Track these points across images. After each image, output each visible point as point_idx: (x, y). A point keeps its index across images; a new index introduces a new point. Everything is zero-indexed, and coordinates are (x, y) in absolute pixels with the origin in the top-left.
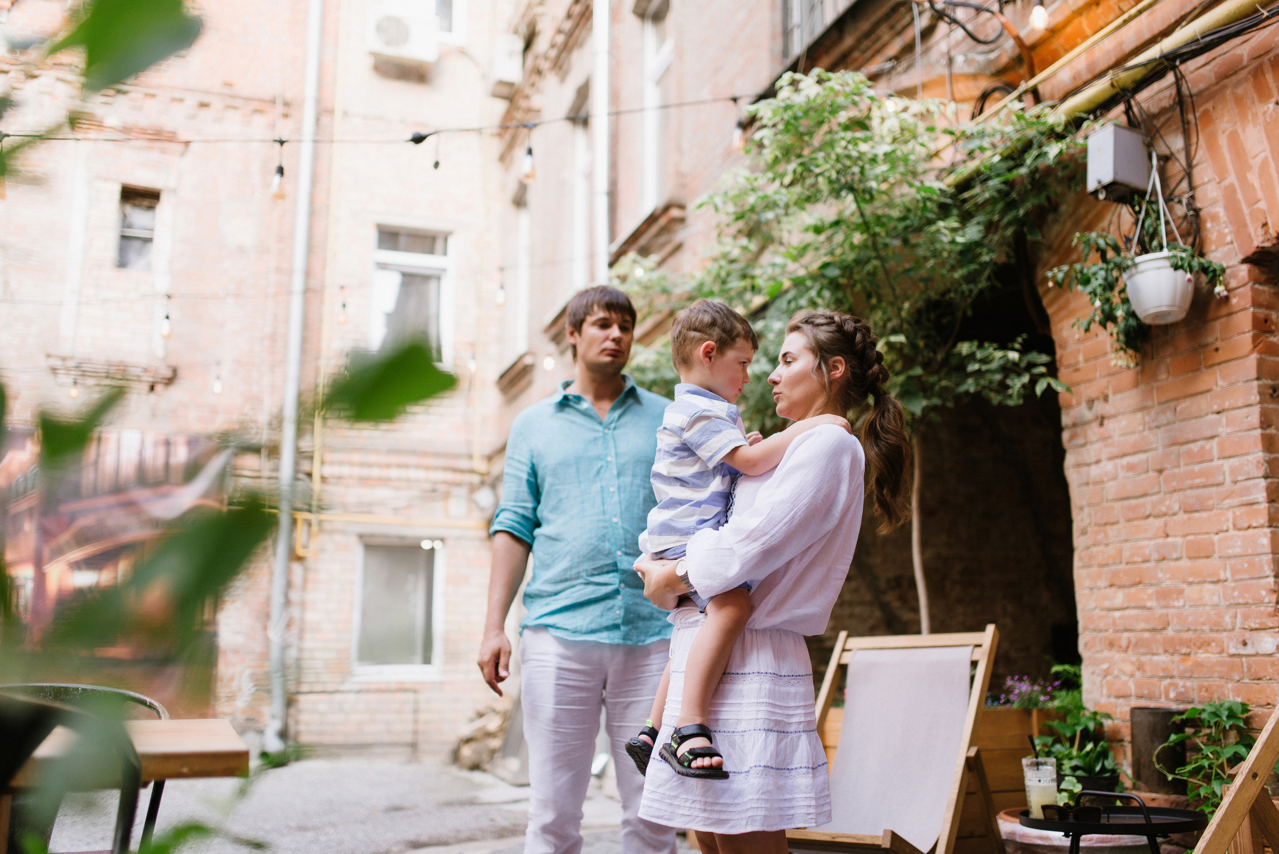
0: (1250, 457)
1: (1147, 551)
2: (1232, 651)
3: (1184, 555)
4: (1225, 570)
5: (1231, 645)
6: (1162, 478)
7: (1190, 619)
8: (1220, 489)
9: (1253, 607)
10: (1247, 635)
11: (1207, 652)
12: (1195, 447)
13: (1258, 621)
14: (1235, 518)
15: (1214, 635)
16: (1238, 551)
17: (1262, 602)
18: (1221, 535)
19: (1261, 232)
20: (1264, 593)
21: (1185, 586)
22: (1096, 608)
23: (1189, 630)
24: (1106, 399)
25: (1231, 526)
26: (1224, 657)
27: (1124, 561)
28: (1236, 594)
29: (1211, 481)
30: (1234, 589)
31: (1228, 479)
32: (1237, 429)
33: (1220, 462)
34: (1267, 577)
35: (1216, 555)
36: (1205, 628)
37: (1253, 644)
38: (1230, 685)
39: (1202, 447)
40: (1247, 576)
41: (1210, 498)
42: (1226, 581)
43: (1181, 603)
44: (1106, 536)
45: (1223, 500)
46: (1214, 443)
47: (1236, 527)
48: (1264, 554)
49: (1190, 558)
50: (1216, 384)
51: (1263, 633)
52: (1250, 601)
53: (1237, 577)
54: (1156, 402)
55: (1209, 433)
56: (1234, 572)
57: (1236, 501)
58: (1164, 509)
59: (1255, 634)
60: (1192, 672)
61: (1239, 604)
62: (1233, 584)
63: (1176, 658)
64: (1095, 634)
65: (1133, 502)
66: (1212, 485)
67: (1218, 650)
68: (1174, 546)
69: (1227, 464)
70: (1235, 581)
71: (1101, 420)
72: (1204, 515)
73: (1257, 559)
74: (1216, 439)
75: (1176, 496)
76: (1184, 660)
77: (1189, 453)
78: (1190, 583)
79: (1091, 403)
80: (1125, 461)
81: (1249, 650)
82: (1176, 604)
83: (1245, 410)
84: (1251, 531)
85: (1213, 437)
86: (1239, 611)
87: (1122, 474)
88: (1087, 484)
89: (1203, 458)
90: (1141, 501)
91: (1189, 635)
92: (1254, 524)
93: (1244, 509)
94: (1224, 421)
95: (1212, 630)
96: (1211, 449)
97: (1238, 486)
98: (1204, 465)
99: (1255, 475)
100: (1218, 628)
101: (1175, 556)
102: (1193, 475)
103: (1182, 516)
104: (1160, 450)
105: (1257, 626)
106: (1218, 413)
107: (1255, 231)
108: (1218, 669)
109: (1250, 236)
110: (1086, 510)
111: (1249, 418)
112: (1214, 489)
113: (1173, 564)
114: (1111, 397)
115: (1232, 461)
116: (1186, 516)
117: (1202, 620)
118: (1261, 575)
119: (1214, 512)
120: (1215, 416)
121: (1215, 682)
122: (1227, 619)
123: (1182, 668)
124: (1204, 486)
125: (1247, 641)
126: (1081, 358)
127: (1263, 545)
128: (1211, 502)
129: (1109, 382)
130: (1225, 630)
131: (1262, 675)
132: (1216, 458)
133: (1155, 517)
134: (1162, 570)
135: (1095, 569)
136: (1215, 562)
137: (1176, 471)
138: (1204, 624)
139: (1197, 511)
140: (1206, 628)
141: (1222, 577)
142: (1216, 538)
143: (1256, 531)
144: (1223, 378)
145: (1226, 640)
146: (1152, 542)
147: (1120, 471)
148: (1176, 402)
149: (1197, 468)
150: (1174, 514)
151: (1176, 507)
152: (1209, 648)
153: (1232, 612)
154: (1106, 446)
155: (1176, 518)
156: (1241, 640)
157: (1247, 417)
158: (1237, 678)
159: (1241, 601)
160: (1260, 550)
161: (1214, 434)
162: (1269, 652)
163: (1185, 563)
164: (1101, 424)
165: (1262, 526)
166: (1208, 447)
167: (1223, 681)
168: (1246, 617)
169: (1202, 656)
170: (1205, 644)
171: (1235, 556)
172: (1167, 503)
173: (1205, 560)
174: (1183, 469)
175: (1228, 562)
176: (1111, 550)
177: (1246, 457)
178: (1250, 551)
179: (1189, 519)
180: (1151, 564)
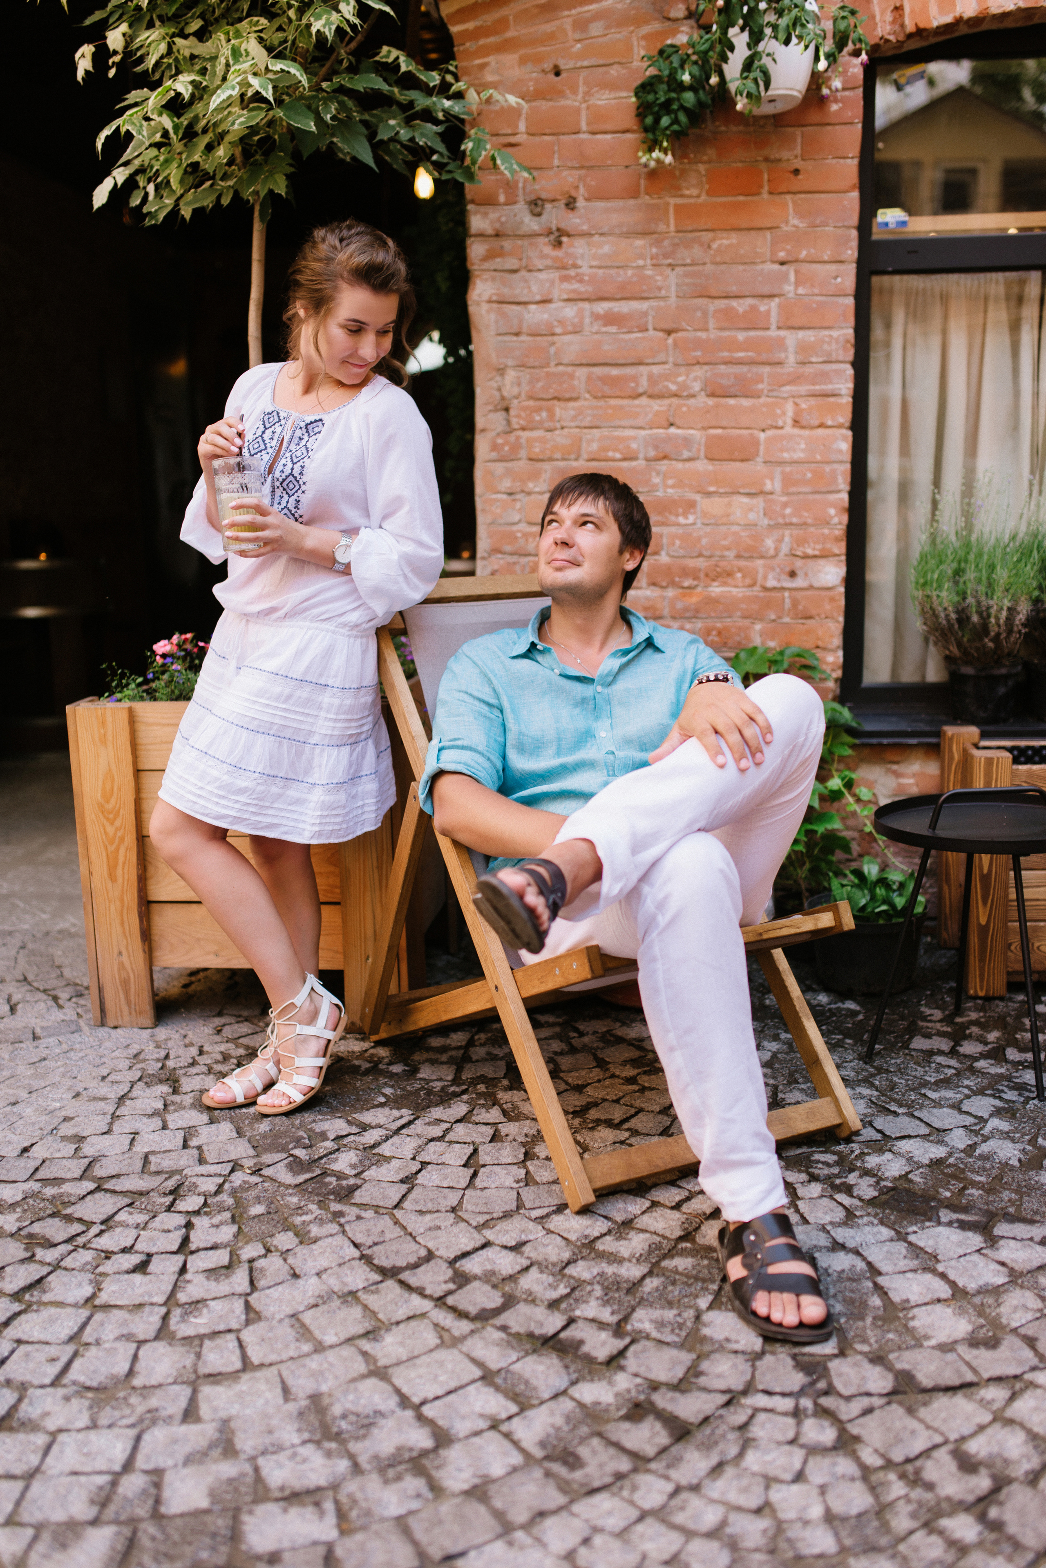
0: (835, 333)
1: (634, 446)
2: (771, 583)
3: (702, 454)
4: (772, 479)
5: (770, 576)
6: (670, 341)
7: (704, 541)
8: (778, 370)
9: (812, 529)
10: (799, 564)
11: (725, 584)
12: (740, 306)
13: (819, 547)
14: (798, 412)
15: (742, 563)
16: (799, 455)
17: (828, 523)
18: (770, 433)
19: (889, 17)
20: (832, 512)
21: (698, 497)
22: (520, 521)
23: (700, 555)
24: (571, 204)
25: (789, 422)
26: (756, 590)
27: (585, 456)
28: (788, 511)
29: (764, 357)
30: (785, 505)
31: (792, 359)
32: (816, 291)
33: (782, 333)
34: (839, 491)
35: (760, 459)
36: (727, 553)
37: (806, 574)
38: (758, 627)
39: (753, 308)
40: (807, 489)
41: (761, 381)
42: (772, 493)
43: (691, 519)
44: (551, 416)
45: (784, 385)
46: (774, 303)
47: (796, 423)
48: (841, 462)
49: (710, 459)
50: (787, 222)
51: (822, 562)
52: (810, 521)
53: (793, 489)
54: (672, 228)
55: (766, 290)
56: (787, 481)
57: (803, 389)
58: (673, 388)
59: (811, 563)
60: (697, 611)
61: (791, 524)
62: (784, 499)
63: (670, 593)
64: (514, 559)
65: (615, 372)
66: (763, 363)
67: (748, 581)
68: (687, 442)
69: (792, 338)
70: (788, 494)
71: (558, 237)
72: (745, 402)
73: (828, 468)
74: (777, 300)
75: (699, 372)
76: (684, 595)
77: (728, 313)
78: (709, 494)
79: (536, 205)
80: (602, 307)
81: (799, 582)
82: (681, 520)
83: (833, 267)
84: (820, 432)
85: (772, 296)
86: (787, 533)
87: (590, 327)
88: (517, 334)
89: (753, 322)
90: (628, 371)
91: (701, 563)
92: (830, 423)
93: (813, 401)
94: (792, 277)
95: (739, 557)
96: (768, 312)
97: (808, 370)
98: (752, 333)
99: (841, 358)
100: (751, 552)
101: (686, 454)
102: (733, 345)
103: (703, 401)
104: (673, 300)
105: (817, 553)
106: (782, 263)
107: (883, 13)
108: (743, 606)
109: (873, 17)
110: (511, 374)
111: (839, 280)
112: (767, 369)
113: (680, 465)
114: (581, 203)
115: (801, 334)
116: (711, 402)
117: (725, 543)
118: (833, 488)
119: (762, 400)
120: (776, 267)
121: (736, 621)
122: (770, 543)
123: (679, 605)
124: (752, 363)
125: (798, 572)
126: (522, 127)
127: (841, 451)
128: (760, 386)
129: (580, 178)
130: (762, 557)
131: (814, 612)
132: (774, 326)
133: (651, 397)
134: (658, 474)
135: (521, 465)
136: (757, 466)
137: (703, 335)
138: (727, 548)
139: (735, 396)
140: (731, 554)
141: (768, 486)
142: (762, 436)
143: (828, 431)
144: (800, 215)
145: (761, 572)
146: (643, 433)
147: (587, 321)
148: (710, 235)
149: (741, 336)
150: (693, 396)
151: (697, 387)
152: (729, 580)
153: (777, 534)
154: (565, 279)
155: (692, 401)
156: (788, 569)
157: (836, 278)
158: (773, 617)
159: (795, 520)
160: (834, 457)
161: (776, 292)
162: (830, 585)
163: (702, 465)
164: (558, 244)
165: (840, 426)
166: (762, 308)
167: (747, 622)
168: (800, 541)
169: (716, 589)
170: (723, 575)
171: (794, 462)
172: (680, 379)
173: (738, 464)
174: (713, 334)
175: (779, 469)
176: (560, 438)
177: (826, 333)
178: (818, 457)
179: (717, 406)
180: (641, 463)
